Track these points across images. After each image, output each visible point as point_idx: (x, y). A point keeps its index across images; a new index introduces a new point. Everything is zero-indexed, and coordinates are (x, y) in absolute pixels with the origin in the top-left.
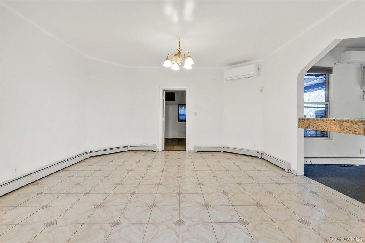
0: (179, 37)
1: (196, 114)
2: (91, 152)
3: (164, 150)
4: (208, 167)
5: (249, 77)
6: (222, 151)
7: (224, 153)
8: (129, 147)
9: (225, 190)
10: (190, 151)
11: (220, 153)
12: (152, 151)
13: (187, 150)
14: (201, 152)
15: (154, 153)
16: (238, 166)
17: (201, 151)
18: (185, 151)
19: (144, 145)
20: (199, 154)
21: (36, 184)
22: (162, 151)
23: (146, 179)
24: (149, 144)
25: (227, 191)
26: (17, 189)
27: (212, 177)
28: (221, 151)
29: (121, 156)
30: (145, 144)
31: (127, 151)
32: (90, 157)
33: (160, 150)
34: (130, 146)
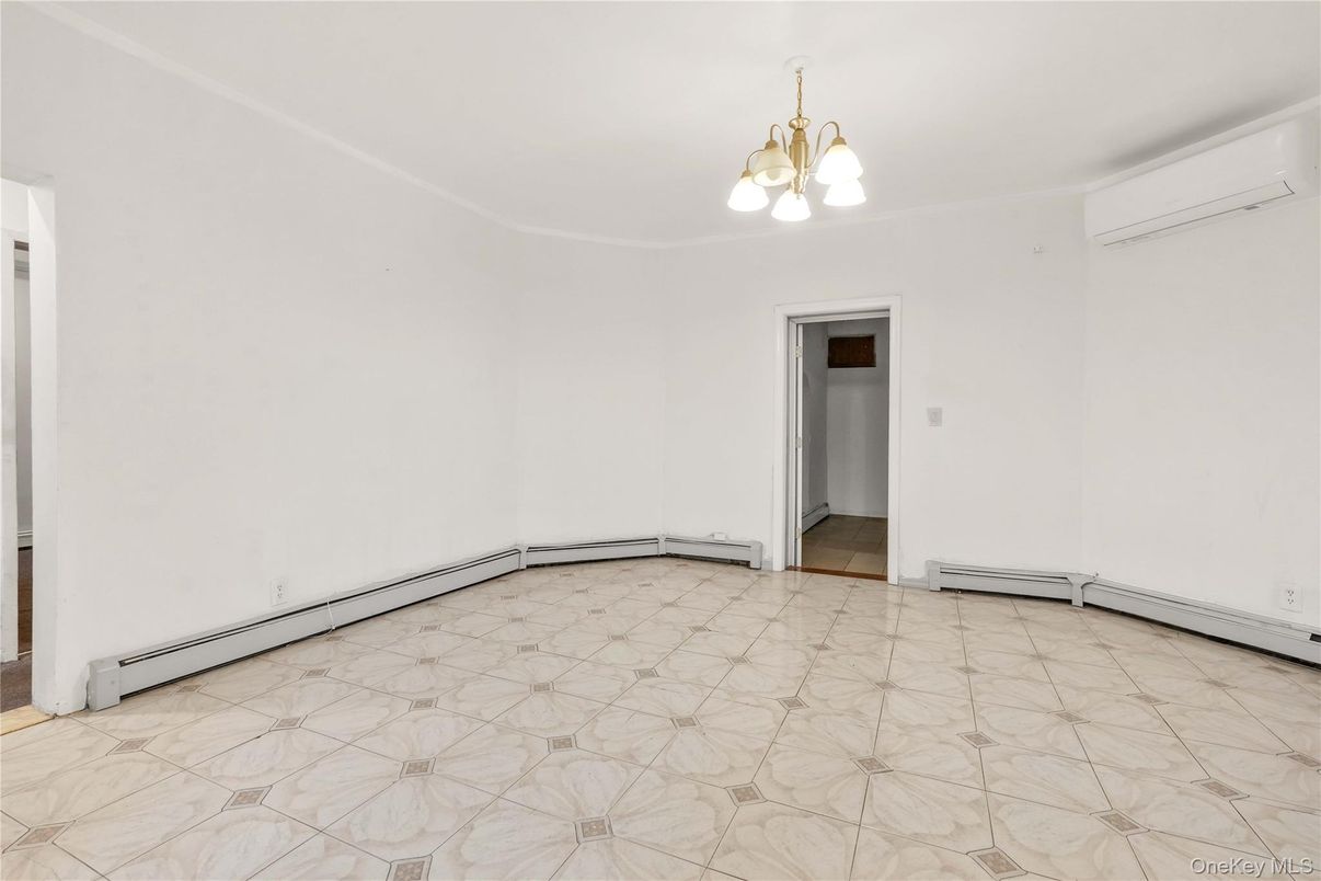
0: (796, 65)
1: (935, 417)
2: (531, 549)
3: (799, 564)
4: (964, 677)
5: (1250, 208)
6: (1078, 601)
7: (1088, 611)
8: (662, 541)
9: (1003, 844)
10: (906, 583)
11: (1069, 607)
12: (747, 564)
13: (892, 577)
14: (963, 591)
15: (753, 574)
16: (1147, 699)
17: (960, 588)
18: (883, 578)
19: (716, 538)
20: (947, 601)
21: (334, 638)
22: (788, 568)
23: (651, 687)
24: (734, 537)
25: (1013, 853)
26: (284, 645)
27: (958, 740)
28: (1069, 602)
29: (627, 574)
30: (719, 538)
31: (656, 556)
32: (528, 567)
33: (778, 565)
34: (668, 540)
